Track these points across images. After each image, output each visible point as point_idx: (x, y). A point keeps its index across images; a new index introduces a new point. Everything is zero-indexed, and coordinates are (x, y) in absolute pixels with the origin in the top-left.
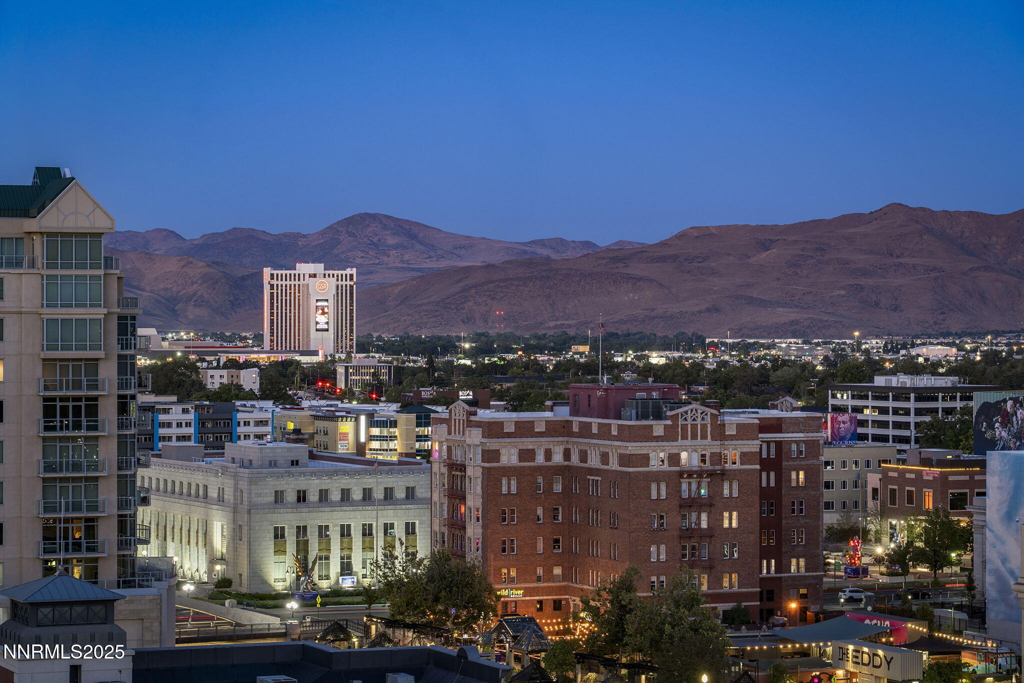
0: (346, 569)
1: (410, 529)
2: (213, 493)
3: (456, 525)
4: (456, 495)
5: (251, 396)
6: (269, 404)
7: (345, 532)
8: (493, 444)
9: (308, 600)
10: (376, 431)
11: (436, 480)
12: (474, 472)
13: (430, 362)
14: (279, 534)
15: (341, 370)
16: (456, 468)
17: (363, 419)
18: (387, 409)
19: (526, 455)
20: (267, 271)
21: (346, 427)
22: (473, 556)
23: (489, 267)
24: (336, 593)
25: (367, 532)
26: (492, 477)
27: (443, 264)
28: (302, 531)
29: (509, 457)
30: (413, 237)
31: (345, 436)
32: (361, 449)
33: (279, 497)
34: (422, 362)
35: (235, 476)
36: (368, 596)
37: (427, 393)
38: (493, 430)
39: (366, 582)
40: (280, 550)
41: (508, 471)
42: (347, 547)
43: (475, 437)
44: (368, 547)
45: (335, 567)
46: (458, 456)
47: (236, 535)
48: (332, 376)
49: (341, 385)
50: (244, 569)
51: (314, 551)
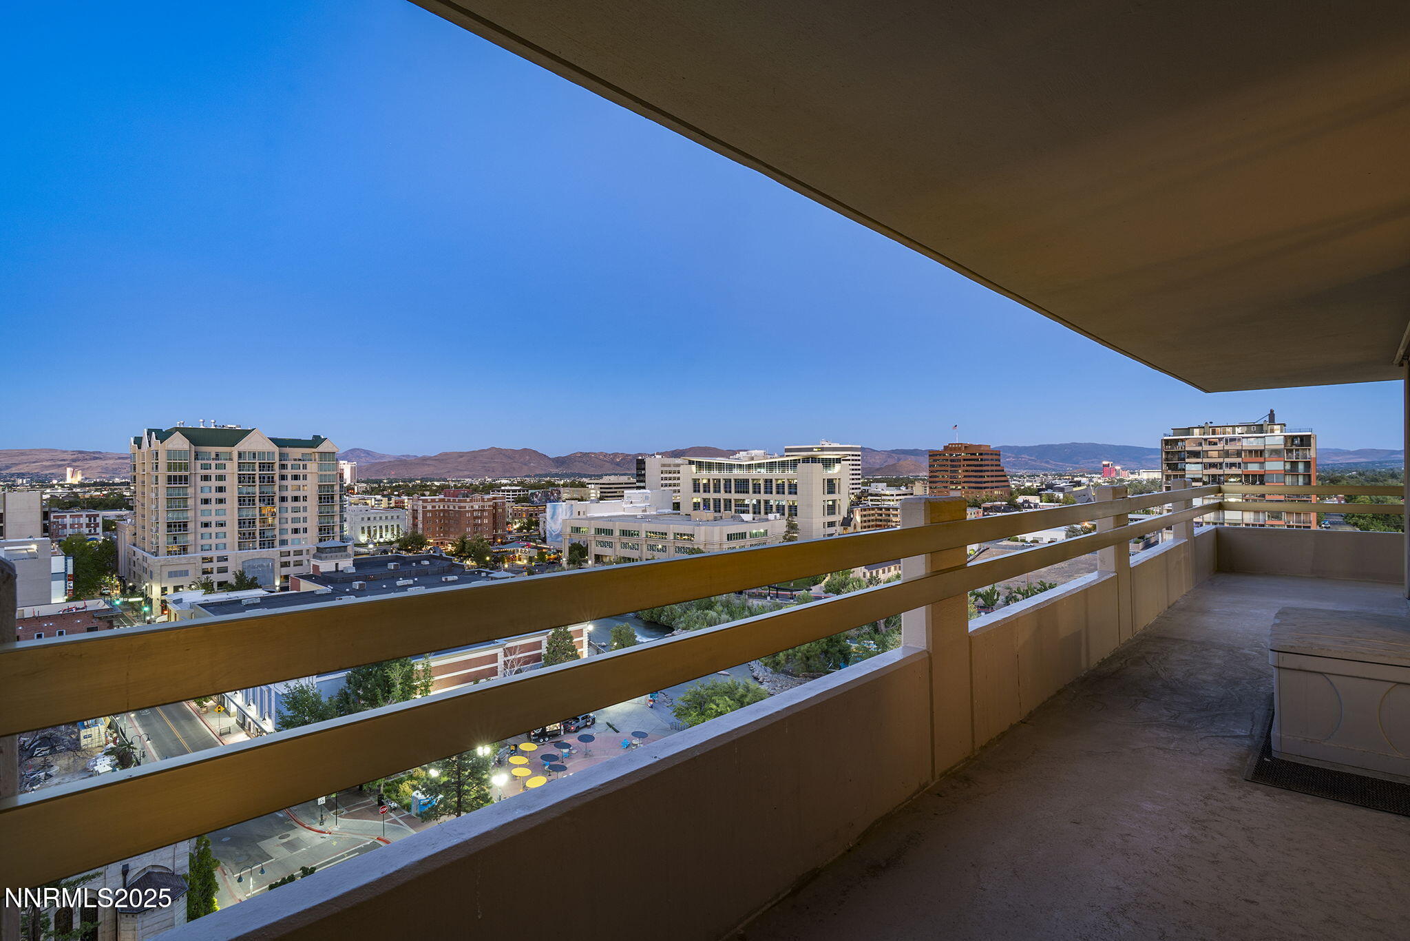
0: (381, 537)
1: (398, 526)
3: (415, 525)
4: (415, 518)
7: (381, 527)
8: (425, 504)
10: (376, 502)
11: (408, 514)
12: (420, 511)
13: (380, 486)
14: (363, 528)
15: (356, 488)
16: (415, 511)
17: (373, 500)
18: (379, 497)
19: (433, 507)
21: (368, 501)
22: (420, 532)
23: (390, 462)
24: (379, 543)
25: (387, 527)
26: (424, 513)
27: (378, 461)
28: (369, 527)
29: (429, 508)
30: (369, 454)
33: (363, 519)
35: (350, 514)
36: (391, 543)
37: (385, 493)
38: (425, 501)
39: (390, 540)
40: (363, 533)
41: (429, 511)
42: (381, 531)
43: (421, 502)
44: (387, 531)
46: (415, 508)
49: (356, 491)
51: (372, 533)
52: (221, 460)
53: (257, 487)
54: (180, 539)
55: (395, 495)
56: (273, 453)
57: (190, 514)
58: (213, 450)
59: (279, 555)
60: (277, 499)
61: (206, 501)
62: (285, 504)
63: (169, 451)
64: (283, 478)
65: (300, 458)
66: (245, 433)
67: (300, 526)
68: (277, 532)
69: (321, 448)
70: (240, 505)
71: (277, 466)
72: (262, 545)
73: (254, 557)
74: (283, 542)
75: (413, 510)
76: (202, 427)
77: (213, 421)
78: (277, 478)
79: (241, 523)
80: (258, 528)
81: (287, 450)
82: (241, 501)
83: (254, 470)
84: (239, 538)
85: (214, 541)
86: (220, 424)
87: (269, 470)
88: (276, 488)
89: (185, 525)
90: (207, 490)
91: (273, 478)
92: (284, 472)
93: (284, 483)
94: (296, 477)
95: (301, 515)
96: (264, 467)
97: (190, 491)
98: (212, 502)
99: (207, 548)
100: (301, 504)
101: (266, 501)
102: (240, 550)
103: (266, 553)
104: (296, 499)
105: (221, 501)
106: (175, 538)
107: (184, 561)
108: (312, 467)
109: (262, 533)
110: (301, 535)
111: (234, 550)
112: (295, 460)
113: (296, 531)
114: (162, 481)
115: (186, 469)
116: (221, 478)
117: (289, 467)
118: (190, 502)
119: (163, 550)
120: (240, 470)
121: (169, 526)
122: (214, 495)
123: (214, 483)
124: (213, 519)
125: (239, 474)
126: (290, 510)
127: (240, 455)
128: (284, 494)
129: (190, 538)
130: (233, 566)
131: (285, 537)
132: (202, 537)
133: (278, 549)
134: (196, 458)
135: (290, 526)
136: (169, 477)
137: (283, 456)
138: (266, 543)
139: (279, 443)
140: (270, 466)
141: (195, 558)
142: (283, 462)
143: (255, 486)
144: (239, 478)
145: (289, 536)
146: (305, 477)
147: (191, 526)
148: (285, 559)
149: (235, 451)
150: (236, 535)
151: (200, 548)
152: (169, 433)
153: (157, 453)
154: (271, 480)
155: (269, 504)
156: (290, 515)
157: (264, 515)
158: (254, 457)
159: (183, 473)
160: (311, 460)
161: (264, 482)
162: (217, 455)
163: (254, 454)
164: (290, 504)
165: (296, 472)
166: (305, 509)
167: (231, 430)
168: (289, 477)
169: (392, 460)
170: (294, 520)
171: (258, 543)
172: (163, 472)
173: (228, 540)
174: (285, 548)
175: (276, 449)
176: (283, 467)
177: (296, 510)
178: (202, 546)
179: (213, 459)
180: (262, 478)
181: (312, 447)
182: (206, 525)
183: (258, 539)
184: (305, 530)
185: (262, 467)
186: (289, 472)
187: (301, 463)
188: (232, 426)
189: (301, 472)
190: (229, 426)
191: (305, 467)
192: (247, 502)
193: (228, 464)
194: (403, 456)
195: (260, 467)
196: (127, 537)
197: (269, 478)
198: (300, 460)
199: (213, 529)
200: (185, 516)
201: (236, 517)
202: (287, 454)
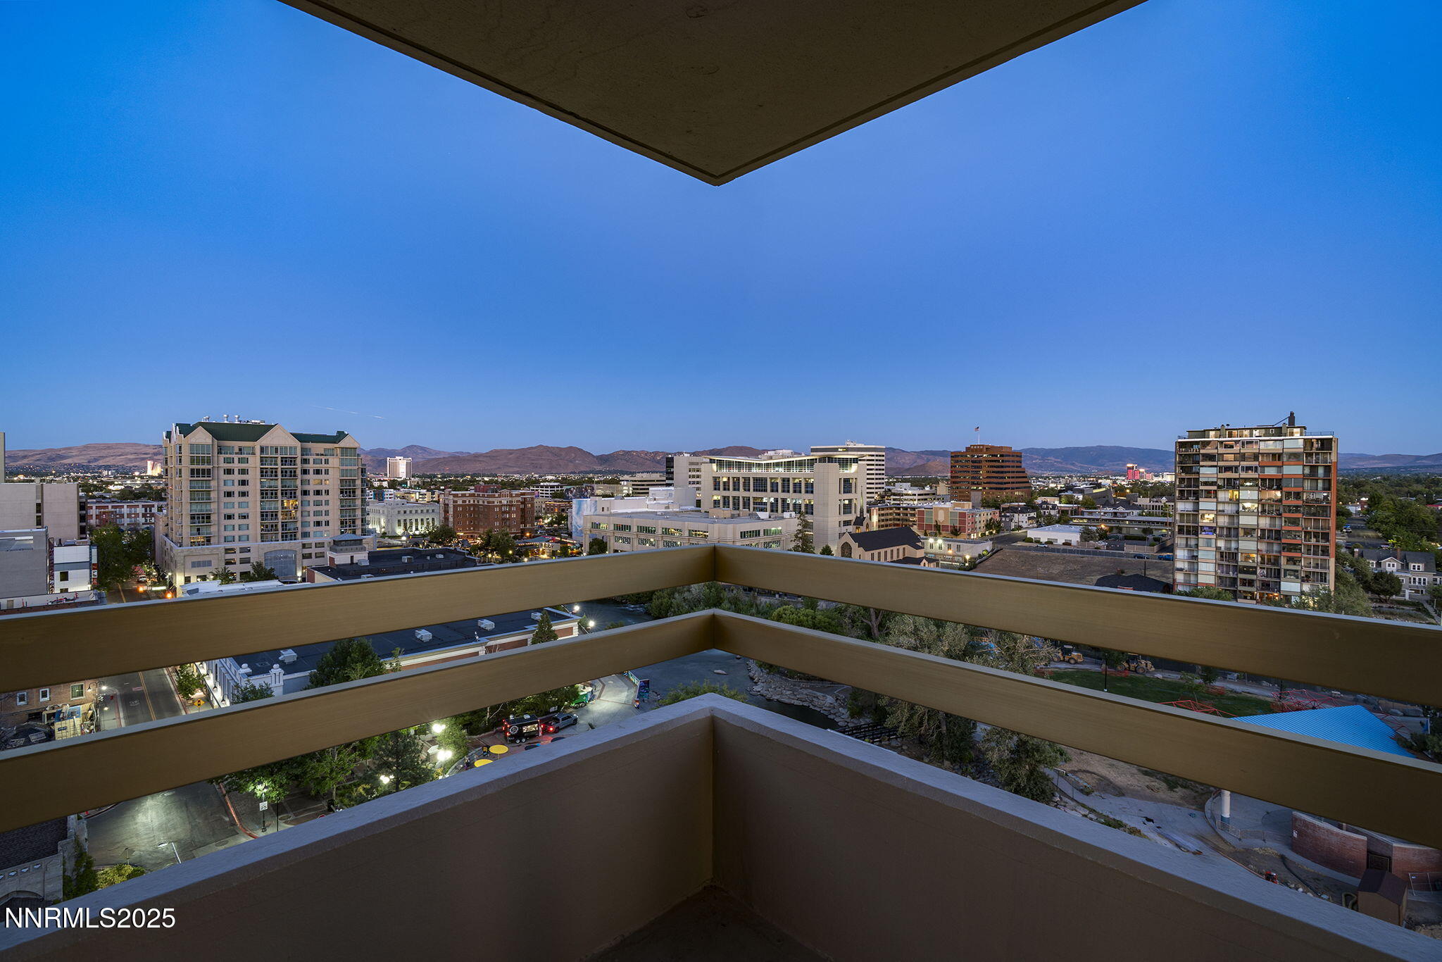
0: (417, 529)
1: (433, 519)
2: (381, 512)
3: (446, 519)
4: (446, 512)
5: (386, 488)
6: (392, 490)
7: (416, 520)
8: (456, 499)
9: (408, 536)
10: (421, 496)
11: (441, 508)
12: (451, 506)
13: (431, 480)
14: (399, 521)
15: (409, 482)
16: (446, 505)
17: (417, 493)
18: (424, 491)
19: (464, 501)
20: (388, 458)
21: (413, 495)
22: (451, 525)
23: (444, 458)
24: (414, 535)
25: (422, 520)
26: (455, 507)
27: (434, 457)
28: (405, 520)
29: (460, 502)
30: (425, 451)
31: (413, 498)
32: (417, 501)
33: (399, 512)
34: (429, 480)
35: (387, 508)
36: (423, 536)
37: (432, 487)
38: (455, 496)
39: (422, 532)
40: (399, 525)
41: (460, 505)
42: (417, 524)
43: (451, 497)
44: (422, 524)
45: (414, 529)
46: (447, 502)
47: (388, 521)
48: (407, 483)
49: (409, 485)
50: (390, 530)
51: (408, 526)
52: (244, 454)
53: (280, 481)
54: (203, 530)
55: (440, 490)
56: (296, 448)
57: (214, 506)
58: (236, 444)
59: (301, 547)
60: (299, 493)
61: (229, 494)
62: (307, 498)
63: (192, 445)
64: (305, 472)
65: (323, 453)
66: (269, 428)
67: (323, 519)
68: (299, 525)
69: (344, 443)
70: (263, 498)
71: (299, 461)
72: (284, 537)
73: (276, 549)
74: (305, 535)
75: (445, 505)
76: (226, 422)
77: (237, 416)
78: (299, 472)
79: (263, 515)
80: (280, 520)
81: (310, 445)
82: (263, 494)
83: (276, 464)
84: (262, 530)
85: (237, 533)
86: (244, 420)
87: (291, 465)
88: (298, 482)
89: (209, 517)
90: (230, 483)
91: (295, 472)
92: (306, 466)
93: (306, 477)
94: (318, 472)
95: (323, 508)
96: (286, 461)
97: (214, 484)
98: (235, 495)
99: (231, 539)
100: (323, 498)
101: (289, 495)
102: (262, 541)
103: (287, 544)
104: (318, 493)
105: (243, 494)
106: (198, 530)
107: (207, 552)
108: (334, 462)
109: (284, 525)
110: (323, 528)
111: (257, 542)
112: (317, 455)
113: (318, 524)
114: (186, 474)
115: (209, 463)
116: (243, 472)
117: (311, 461)
118: (213, 495)
119: (186, 541)
120: (262, 465)
121: (193, 517)
122: (237, 489)
123: (237, 477)
124: (236, 511)
125: (261, 468)
126: (312, 504)
127: (262, 449)
128: (306, 488)
129: (214, 529)
130: (254, 557)
131: (307, 530)
132: (225, 528)
133: (300, 541)
134: (220, 452)
135: (312, 519)
136: (192, 470)
137: (304, 451)
138: (289, 535)
139: (301, 438)
140: (292, 461)
141: (217, 548)
142: (305, 457)
143: (277, 480)
144: (262, 472)
145: (312, 529)
146: (327, 472)
147: (213, 518)
148: (306, 551)
149: (257, 445)
150: (259, 528)
151: (223, 540)
152: (195, 427)
153: (180, 447)
154: (293, 474)
155: (291, 497)
156: (312, 508)
157: (286, 508)
158: (276, 452)
159: (206, 467)
160: (333, 455)
161: (286, 476)
162: (240, 450)
163: (276, 449)
164: (312, 498)
165: (318, 466)
166: (327, 503)
167: (255, 425)
168: (311, 472)
169: (447, 456)
170: (317, 513)
171: (280, 535)
172: (186, 466)
173: (250, 532)
174: (306, 541)
175: (298, 444)
176: (305, 461)
177: (317, 504)
178: (225, 537)
179: (236, 453)
180: (284, 472)
181: (335, 443)
182: (229, 517)
183: (280, 531)
184: (327, 523)
185: (284, 461)
186: (311, 466)
187: (323, 458)
188: (257, 421)
189: (323, 466)
190: (253, 421)
191: (327, 462)
192: (269, 495)
193: (251, 458)
194: (458, 453)
195: (282, 461)
196: (161, 527)
197: (291, 472)
198: (322, 455)
199: (236, 521)
200: (208, 508)
201: (259, 510)
202: (310, 449)
